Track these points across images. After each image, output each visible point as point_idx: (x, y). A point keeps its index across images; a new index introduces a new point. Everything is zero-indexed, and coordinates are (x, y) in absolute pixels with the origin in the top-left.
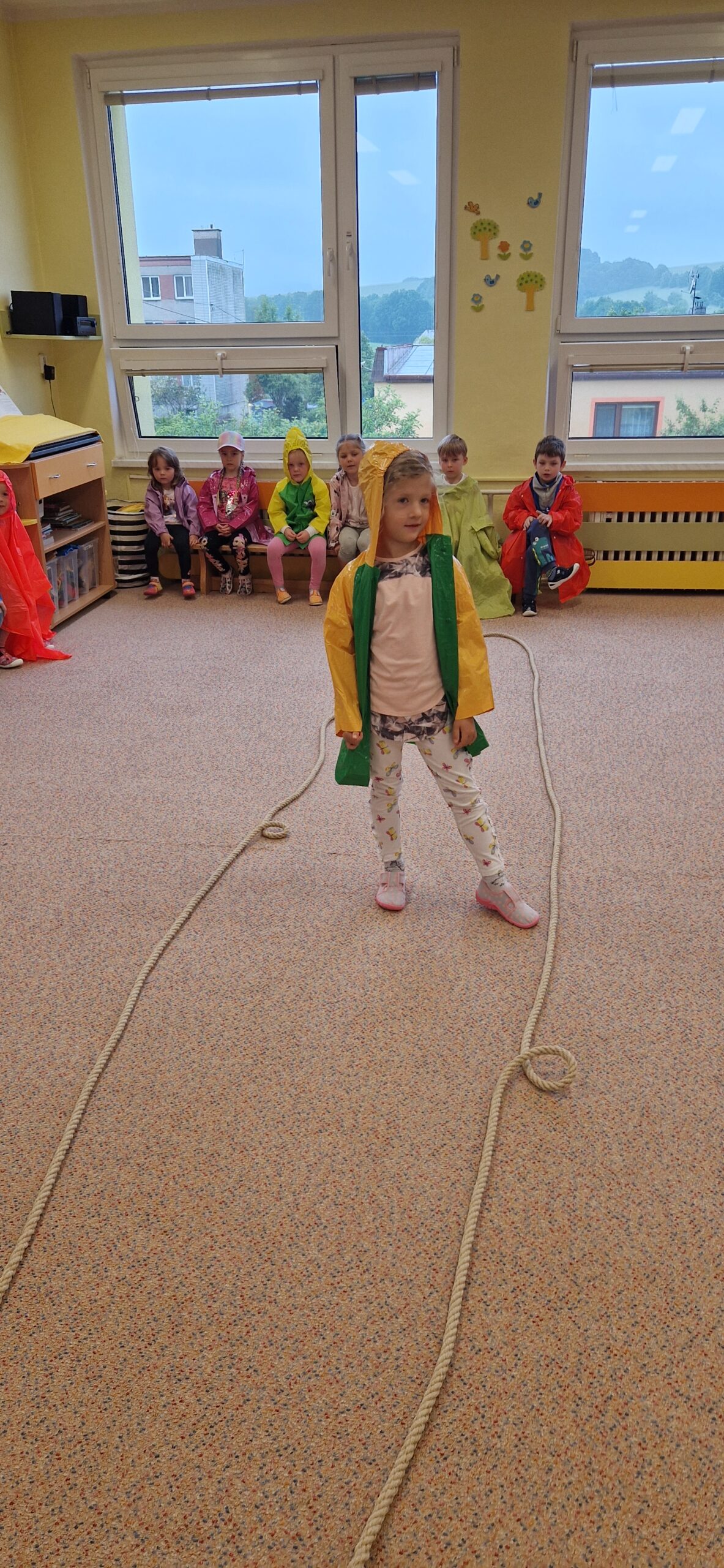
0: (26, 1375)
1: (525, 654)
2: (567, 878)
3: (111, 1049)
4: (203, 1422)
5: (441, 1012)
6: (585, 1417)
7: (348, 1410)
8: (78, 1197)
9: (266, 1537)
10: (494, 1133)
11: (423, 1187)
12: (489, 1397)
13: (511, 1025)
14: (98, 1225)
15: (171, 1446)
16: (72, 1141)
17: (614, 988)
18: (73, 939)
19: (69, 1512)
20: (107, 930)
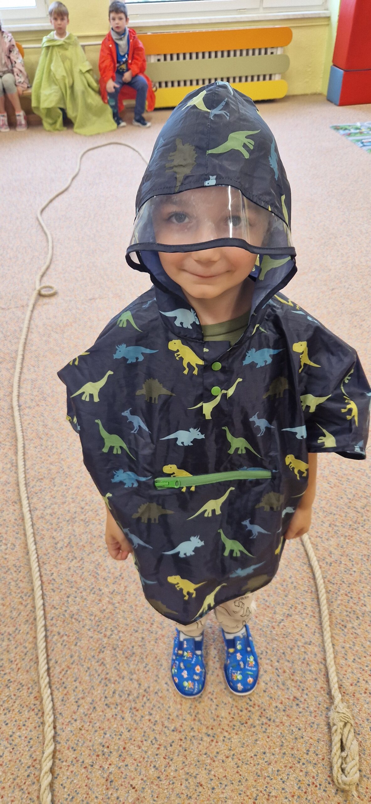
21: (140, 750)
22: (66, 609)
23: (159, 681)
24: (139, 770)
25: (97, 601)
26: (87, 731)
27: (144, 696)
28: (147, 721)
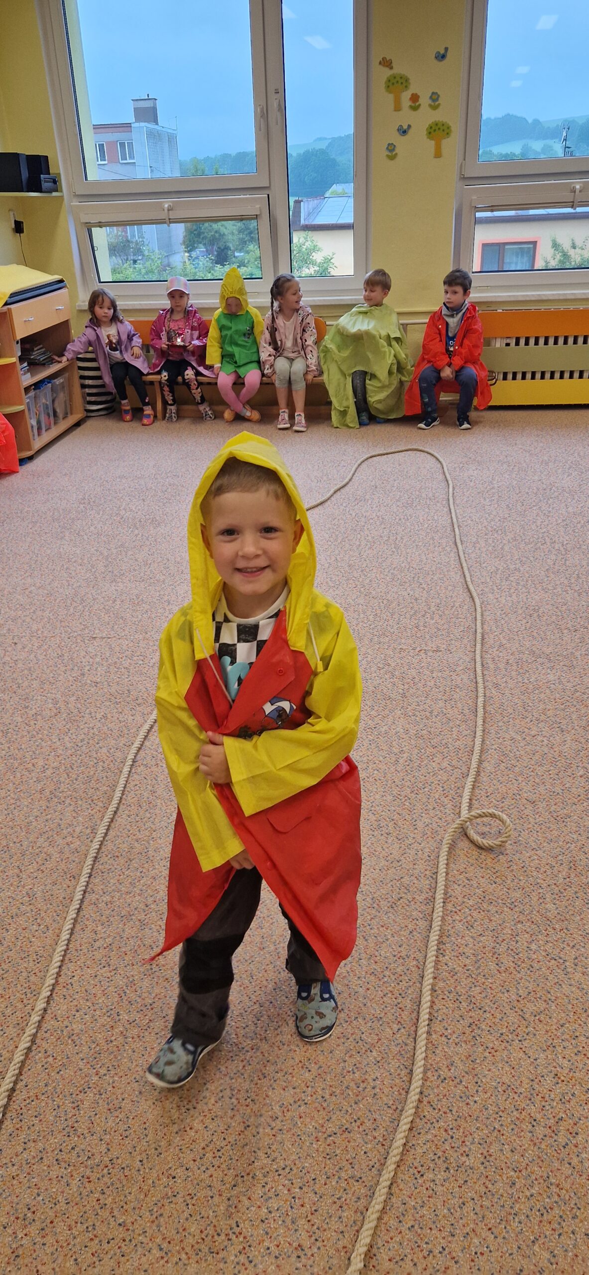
0: (56, 1107)
1: (439, 465)
2: (490, 661)
3: (109, 820)
4: (211, 1146)
5: (390, 782)
6: (541, 1136)
7: (335, 1134)
8: (90, 949)
9: (273, 1248)
10: (443, 887)
11: (385, 935)
12: (456, 1120)
13: (451, 792)
14: (109, 974)
15: (184, 1168)
16: (82, 901)
17: (537, 757)
18: (70, 724)
19: (101, 1229)
20: (99, 716)
21: (69, 1232)
22: (68, 1024)
23: (134, 1154)
24: (55, 1256)
25: (108, 1026)
26: (20, 1183)
27: (107, 1167)
28: (95, 1200)
